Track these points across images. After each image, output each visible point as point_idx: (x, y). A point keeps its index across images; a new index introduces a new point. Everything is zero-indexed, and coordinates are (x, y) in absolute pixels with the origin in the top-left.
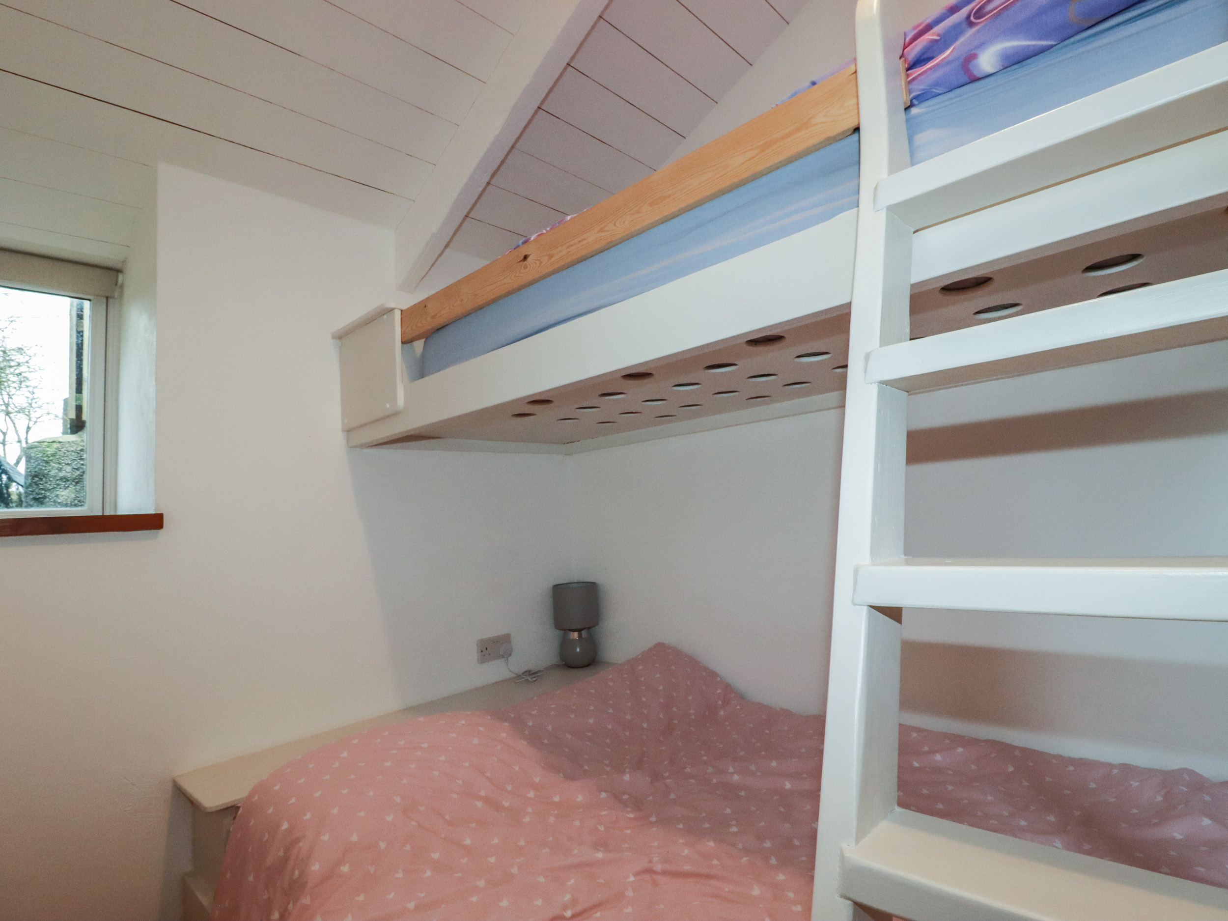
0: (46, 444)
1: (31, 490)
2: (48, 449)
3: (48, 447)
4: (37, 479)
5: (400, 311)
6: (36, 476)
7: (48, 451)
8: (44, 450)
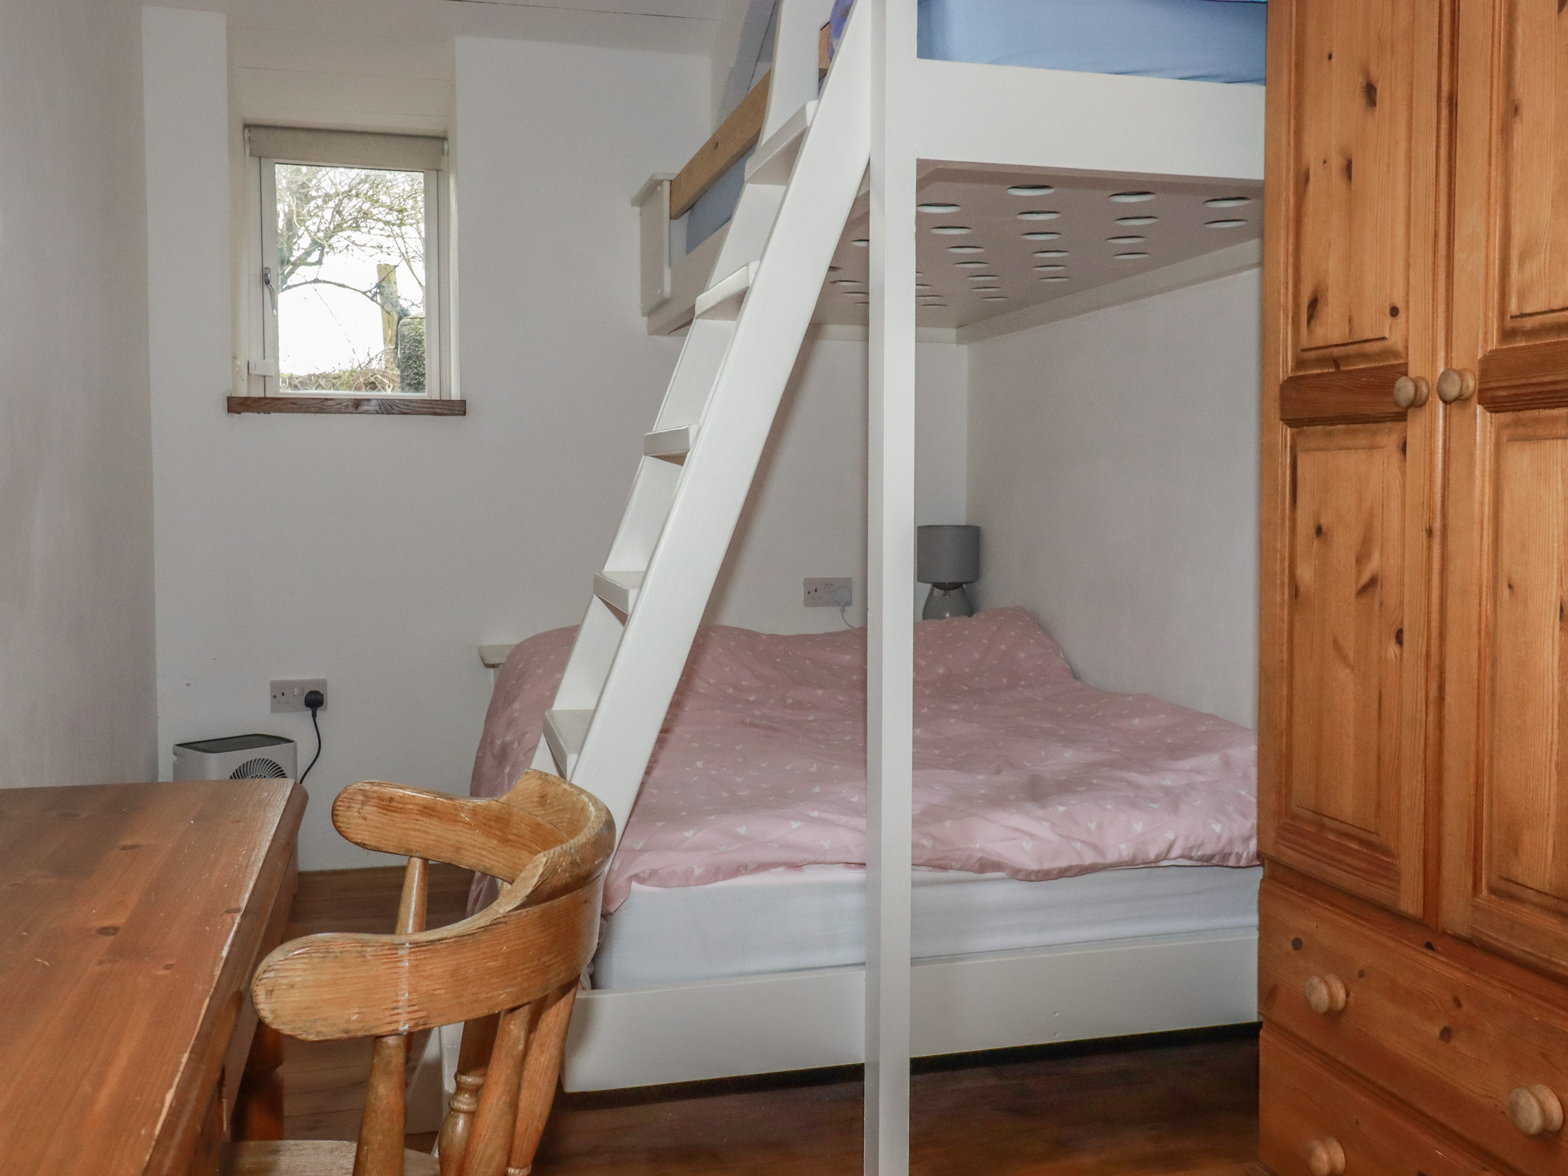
0: (418, 320)
1: (406, 374)
2: (420, 327)
3: (420, 324)
4: (411, 362)
5: (669, 182)
6: (410, 358)
7: (420, 329)
8: (417, 328)
